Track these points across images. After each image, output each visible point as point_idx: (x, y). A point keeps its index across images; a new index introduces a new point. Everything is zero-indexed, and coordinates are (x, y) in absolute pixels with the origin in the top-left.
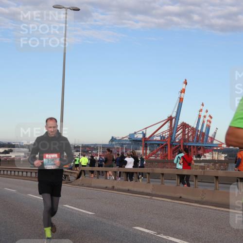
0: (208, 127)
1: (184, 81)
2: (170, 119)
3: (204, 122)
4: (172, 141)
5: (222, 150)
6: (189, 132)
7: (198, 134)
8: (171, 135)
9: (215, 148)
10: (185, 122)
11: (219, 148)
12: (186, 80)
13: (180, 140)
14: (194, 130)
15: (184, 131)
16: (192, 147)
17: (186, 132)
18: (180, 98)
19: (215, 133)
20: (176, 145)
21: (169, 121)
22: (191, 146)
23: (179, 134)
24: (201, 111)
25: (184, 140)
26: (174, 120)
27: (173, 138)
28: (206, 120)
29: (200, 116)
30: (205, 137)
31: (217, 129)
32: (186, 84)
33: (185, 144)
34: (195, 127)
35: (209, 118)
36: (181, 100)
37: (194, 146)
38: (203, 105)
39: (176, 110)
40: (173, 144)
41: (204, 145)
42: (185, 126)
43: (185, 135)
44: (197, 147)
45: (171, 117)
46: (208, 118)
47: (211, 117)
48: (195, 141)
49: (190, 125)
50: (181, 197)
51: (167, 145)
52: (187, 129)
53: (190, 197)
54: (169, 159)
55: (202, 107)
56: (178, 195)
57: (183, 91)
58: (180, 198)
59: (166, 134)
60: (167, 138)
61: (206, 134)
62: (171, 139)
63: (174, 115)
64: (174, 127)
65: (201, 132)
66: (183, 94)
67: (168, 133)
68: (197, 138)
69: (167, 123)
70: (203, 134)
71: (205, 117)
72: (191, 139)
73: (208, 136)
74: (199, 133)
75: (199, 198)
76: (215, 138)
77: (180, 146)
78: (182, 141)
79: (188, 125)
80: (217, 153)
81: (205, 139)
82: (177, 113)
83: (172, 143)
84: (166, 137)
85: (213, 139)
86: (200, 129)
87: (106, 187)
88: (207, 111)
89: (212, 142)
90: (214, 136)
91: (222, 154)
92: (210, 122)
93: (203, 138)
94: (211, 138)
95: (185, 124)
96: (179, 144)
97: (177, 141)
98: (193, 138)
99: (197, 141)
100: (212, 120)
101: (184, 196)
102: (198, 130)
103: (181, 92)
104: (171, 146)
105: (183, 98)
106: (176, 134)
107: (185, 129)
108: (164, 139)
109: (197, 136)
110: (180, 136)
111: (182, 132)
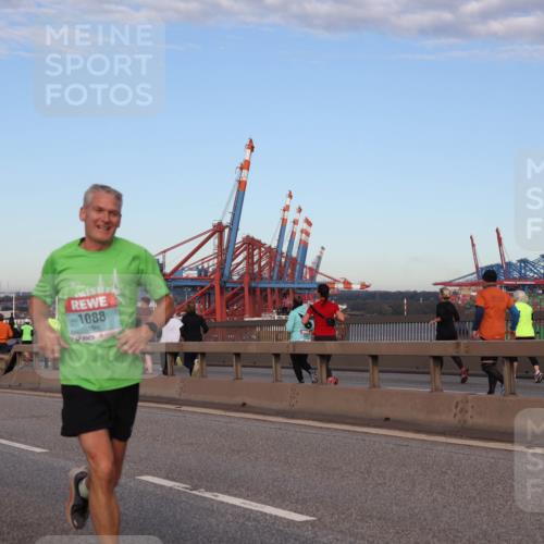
0: (304, 246)
1: (247, 142)
2: (218, 229)
3: (293, 234)
4: (225, 279)
6: (261, 258)
7: (281, 262)
8: (221, 265)
10: (251, 235)
12: (251, 141)
13: (242, 276)
14: (273, 253)
15: (249, 257)
16: (269, 291)
17: (256, 258)
18: (240, 182)
19: (319, 258)
20: (233, 289)
21: (217, 234)
22: (265, 289)
23: (239, 263)
24: (286, 209)
25: (251, 275)
26: (227, 230)
27: (226, 272)
28: (298, 229)
29: (284, 221)
30: (298, 267)
31: (323, 248)
32: (252, 148)
33: (253, 285)
34: (274, 245)
35: (305, 226)
36: (242, 185)
37: (273, 290)
38: (290, 196)
39: (231, 209)
40: (228, 285)
41: (296, 286)
42: (251, 243)
43: (253, 264)
44: (280, 290)
45: (220, 224)
46: (302, 225)
47: (310, 224)
48: (275, 278)
49: (263, 241)
50: (244, 404)
51: (212, 288)
52: (256, 252)
53: (265, 404)
54: (219, 319)
55: (288, 201)
56: (239, 400)
57: (246, 166)
58: (243, 407)
59: (211, 263)
60: (214, 272)
61: (299, 260)
62: (222, 275)
63: (227, 220)
64: (228, 248)
65: (288, 256)
66: (245, 171)
67: (216, 261)
68: (279, 271)
69: (212, 239)
70: (293, 262)
71: (295, 222)
72: (266, 273)
73: (303, 266)
74: (283, 260)
75: (284, 405)
76: (321, 270)
77: (242, 288)
78: (247, 279)
79: (259, 242)
81: (296, 273)
82: (234, 215)
83: (225, 283)
84: (211, 270)
85: (314, 271)
86: (285, 249)
88: (300, 210)
89: (313, 278)
90: (318, 266)
92: (308, 234)
93: (293, 270)
94: (311, 269)
95: (253, 239)
96: (239, 286)
97: (235, 278)
98: (272, 270)
99: (280, 278)
100: (311, 230)
101: (249, 401)
102: (282, 253)
103: (241, 169)
104: (223, 289)
105: (245, 183)
106: (234, 263)
107: (254, 250)
108: (206, 275)
109: (280, 265)
110: (241, 266)
111: (245, 259)
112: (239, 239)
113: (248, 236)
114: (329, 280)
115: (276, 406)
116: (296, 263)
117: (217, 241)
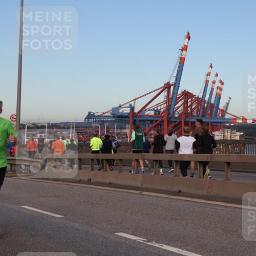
0: (219, 97)
1: (186, 34)
2: (167, 86)
3: (212, 90)
4: (170, 116)
5: (236, 126)
6: (192, 104)
7: (204, 106)
8: (168, 108)
9: (227, 125)
10: (187, 90)
11: (232, 125)
12: (189, 33)
13: (180, 115)
14: (200, 101)
15: (186, 103)
17: (189, 104)
18: (181, 58)
19: (228, 104)
20: (175, 122)
21: (166, 90)
23: (179, 107)
24: (209, 74)
25: (186, 114)
26: (172, 87)
27: (171, 112)
28: (215, 86)
29: (207, 82)
30: (214, 109)
31: (230, 98)
32: (189, 38)
33: (187, 120)
34: (201, 96)
35: (220, 85)
36: (182, 60)
38: (211, 67)
39: (175, 74)
40: (172, 120)
41: (213, 120)
42: (187, 95)
43: (187, 107)
45: (168, 83)
46: (218, 84)
47: (222, 83)
48: (200, 115)
49: (194, 94)
50: (180, 191)
51: (163, 121)
52: (189, 100)
53: (193, 191)
55: (210, 70)
56: (177, 189)
57: (185, 48)
58: (179, 193)
59: (162, 106)
60: (163, 113)
61: (215, 106)
62: (169, 113)
63: (172, 81)
64: (172, 97)
65: (209, 103)
66: (184, 52)
67: (165, 105)
68: (203, 112)
69: (163, 92)
70: (211, 106)
71: (214, 82)
72: (195, 113)
73: (218, 108)
74: (206, 105)
75: (204, 192)
76: (228, 111)
77: (181, 122)
78: (183, 116)
79: (191, 94)
80: (229, 131)
81: (213, 113)
82: (177, 78)
83: (170, 118)
84: (162, 110)
85: (224, 112)
86: (207, 99)
87: (80, 180)
88: (217, 75)
89: (223, 116)
90: (227, 109)
91: (237, 131)
92: (221, 90)
93: (212, 111)
94: (222, 111)
95: (188, 92)
96: (179, 121)
97: (177, 115)
98: (198, 111)
99: (203, 116)
100: (223, 87)
101: (184, 190)
102: (205, 101)
103: (182, 50)
104: (169, 122)
105: (184, 59)
106: (176, 107)
107: (188, 99)
108: (159, 114)
109: (204, 109)
110: (180, 109)
111: (183, 104)
112: (180, 92)
113: (185, 91)
114: (234, 117)
115: (200, 192)
116: (213, 107)
117: (166, 93)
